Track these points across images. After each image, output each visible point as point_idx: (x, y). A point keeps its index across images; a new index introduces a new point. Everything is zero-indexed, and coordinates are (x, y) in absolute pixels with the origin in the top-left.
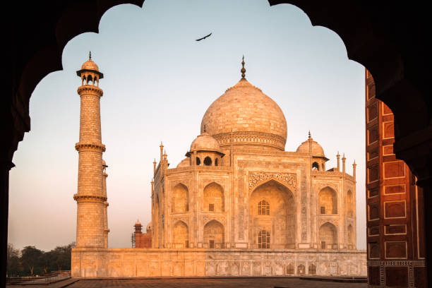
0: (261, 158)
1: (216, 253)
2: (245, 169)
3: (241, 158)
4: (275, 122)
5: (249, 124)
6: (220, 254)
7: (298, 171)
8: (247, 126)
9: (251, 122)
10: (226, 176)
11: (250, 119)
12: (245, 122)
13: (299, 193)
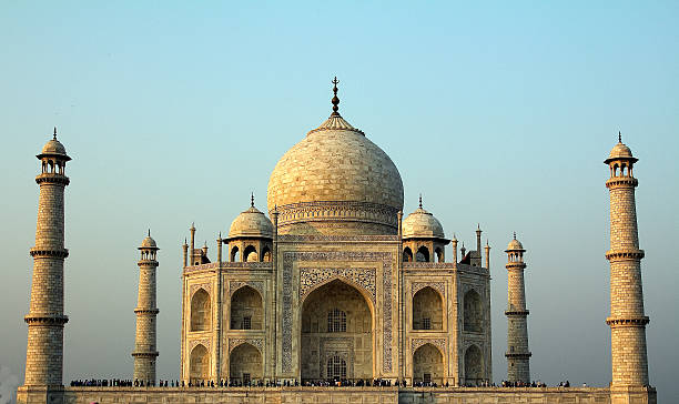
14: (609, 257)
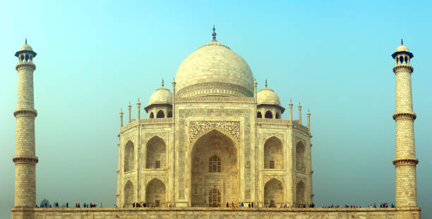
0: (203, 106)
1: (123, 213)
2: (187, 119)
3: (182, 107)
4: (234, 72)
5: (207, 75)
6: (127, 213)
7: (242, 119)
8: (205, 77)
9: (209, 73)
10: (167, 129)
11: (208, 70)
12: (204, 73)
13: (243, 144)
14: (395, 117)
